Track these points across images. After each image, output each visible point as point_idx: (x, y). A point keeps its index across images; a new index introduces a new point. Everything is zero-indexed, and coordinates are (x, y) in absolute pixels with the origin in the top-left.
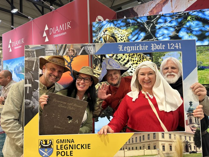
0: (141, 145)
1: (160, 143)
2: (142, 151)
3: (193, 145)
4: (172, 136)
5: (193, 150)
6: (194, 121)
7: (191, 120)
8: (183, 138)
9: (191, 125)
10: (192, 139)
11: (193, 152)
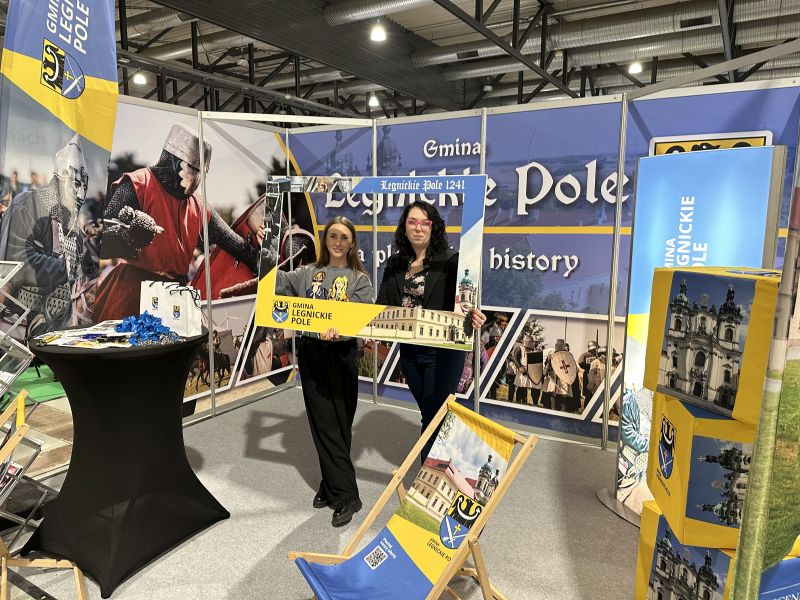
0: (394, 323)
1: (418, 323)
2: (393, 331)
3: (461, 332)
4: (436, 316)
5: (460, 338)
6: (467, 298)
7: (463, 296)
8: (449, 320)
9: (463, 304)
10: (461, 323)
11: (460, 342)
